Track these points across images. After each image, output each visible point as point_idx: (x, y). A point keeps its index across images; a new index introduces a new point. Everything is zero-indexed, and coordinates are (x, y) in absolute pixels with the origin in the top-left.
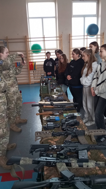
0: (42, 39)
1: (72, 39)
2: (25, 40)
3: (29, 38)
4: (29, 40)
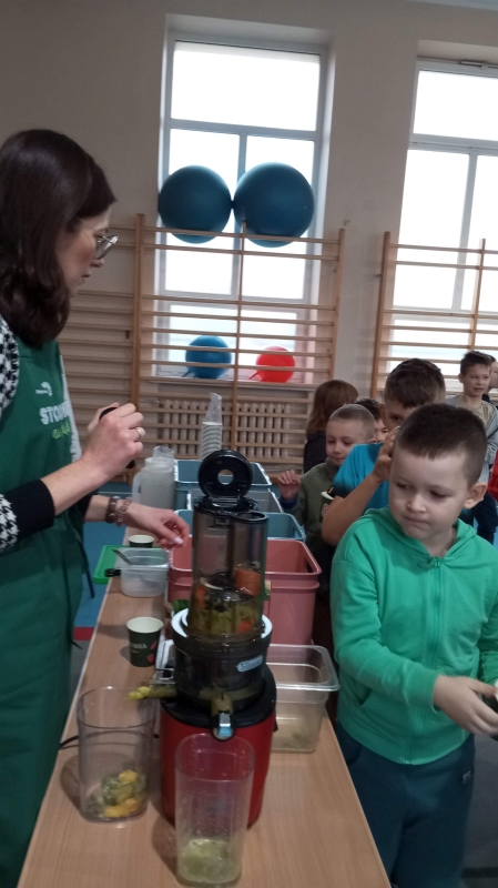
1: (399, 259)
2: (135, 235)
3: (156, 231)
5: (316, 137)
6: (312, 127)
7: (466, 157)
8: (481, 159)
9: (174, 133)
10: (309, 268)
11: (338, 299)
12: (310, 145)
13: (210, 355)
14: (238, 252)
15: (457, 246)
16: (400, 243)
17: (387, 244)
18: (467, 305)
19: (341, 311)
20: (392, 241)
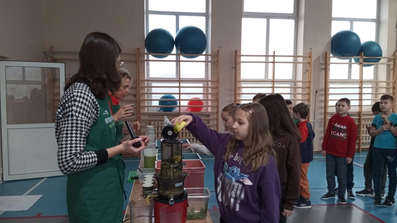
2: (136, 56)
5: (206, 15)
6: (204, 11)
7: (265, 20)
8: (271, 20)
9: (150, 16)
11: (218, 78)
12: (204, 18)
13: (169, 102)
14: (178, 61)
15: (265, 54)
16: (242, 54)
17: (236, 55)
18: (270, 77)
19: (220, 82)
20: (238, 54)
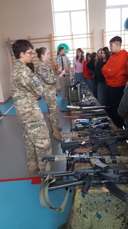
0: (70, 37)
1: (106, 35)
2: (50, 39)
3: (54, 37)
4: (55, 39)
5: (86, 10)
6: (85, 8)
7: (119, 9)
8: (123, 9)
9: (56, 14)
10: (88, 40)
11: (94, 46)
12: (85, 12)
14: (72, 39)
15: (120, 30)
16: (106, 31)
19: (95, 48)
20: (104, 31)
